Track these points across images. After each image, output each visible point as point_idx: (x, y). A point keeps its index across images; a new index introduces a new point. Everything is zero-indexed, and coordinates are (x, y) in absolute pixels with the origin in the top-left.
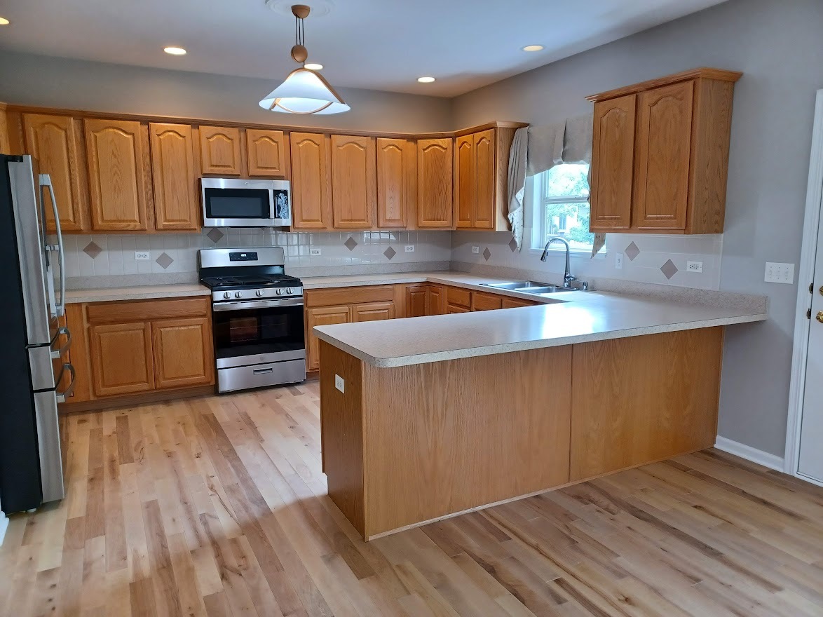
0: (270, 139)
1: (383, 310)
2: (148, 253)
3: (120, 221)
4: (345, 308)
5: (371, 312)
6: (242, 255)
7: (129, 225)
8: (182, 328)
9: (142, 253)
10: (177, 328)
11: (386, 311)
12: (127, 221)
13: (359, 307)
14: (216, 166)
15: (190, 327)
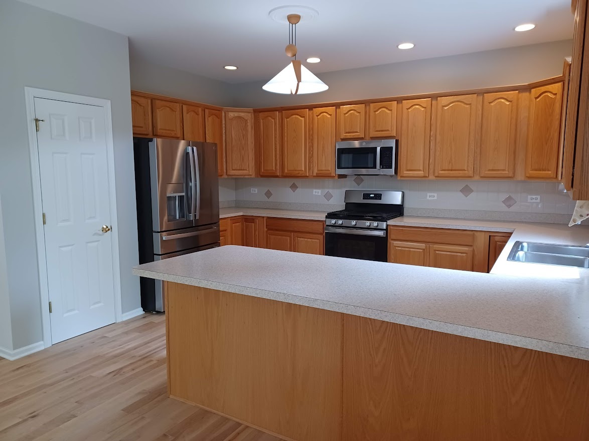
0: (387, 108)
1: (462, 253)
2: (320, 191)
3: (295, 170)
4: (423, 245)
5: (448, 253)
6: (372, 195)
7: (299, 173)
8: (309, 240)
9: (317, 191)
10: (306, 239)
11: (464, 255)
12: (299, 170)
13: (436, 246)
14: (349, 133)
15: (313, 240)
